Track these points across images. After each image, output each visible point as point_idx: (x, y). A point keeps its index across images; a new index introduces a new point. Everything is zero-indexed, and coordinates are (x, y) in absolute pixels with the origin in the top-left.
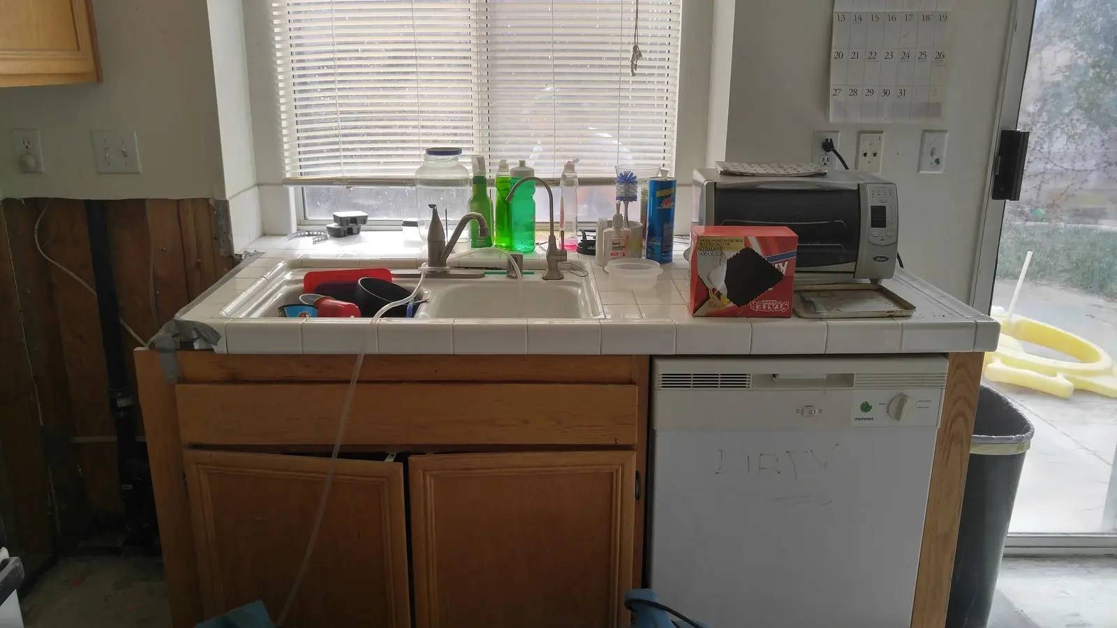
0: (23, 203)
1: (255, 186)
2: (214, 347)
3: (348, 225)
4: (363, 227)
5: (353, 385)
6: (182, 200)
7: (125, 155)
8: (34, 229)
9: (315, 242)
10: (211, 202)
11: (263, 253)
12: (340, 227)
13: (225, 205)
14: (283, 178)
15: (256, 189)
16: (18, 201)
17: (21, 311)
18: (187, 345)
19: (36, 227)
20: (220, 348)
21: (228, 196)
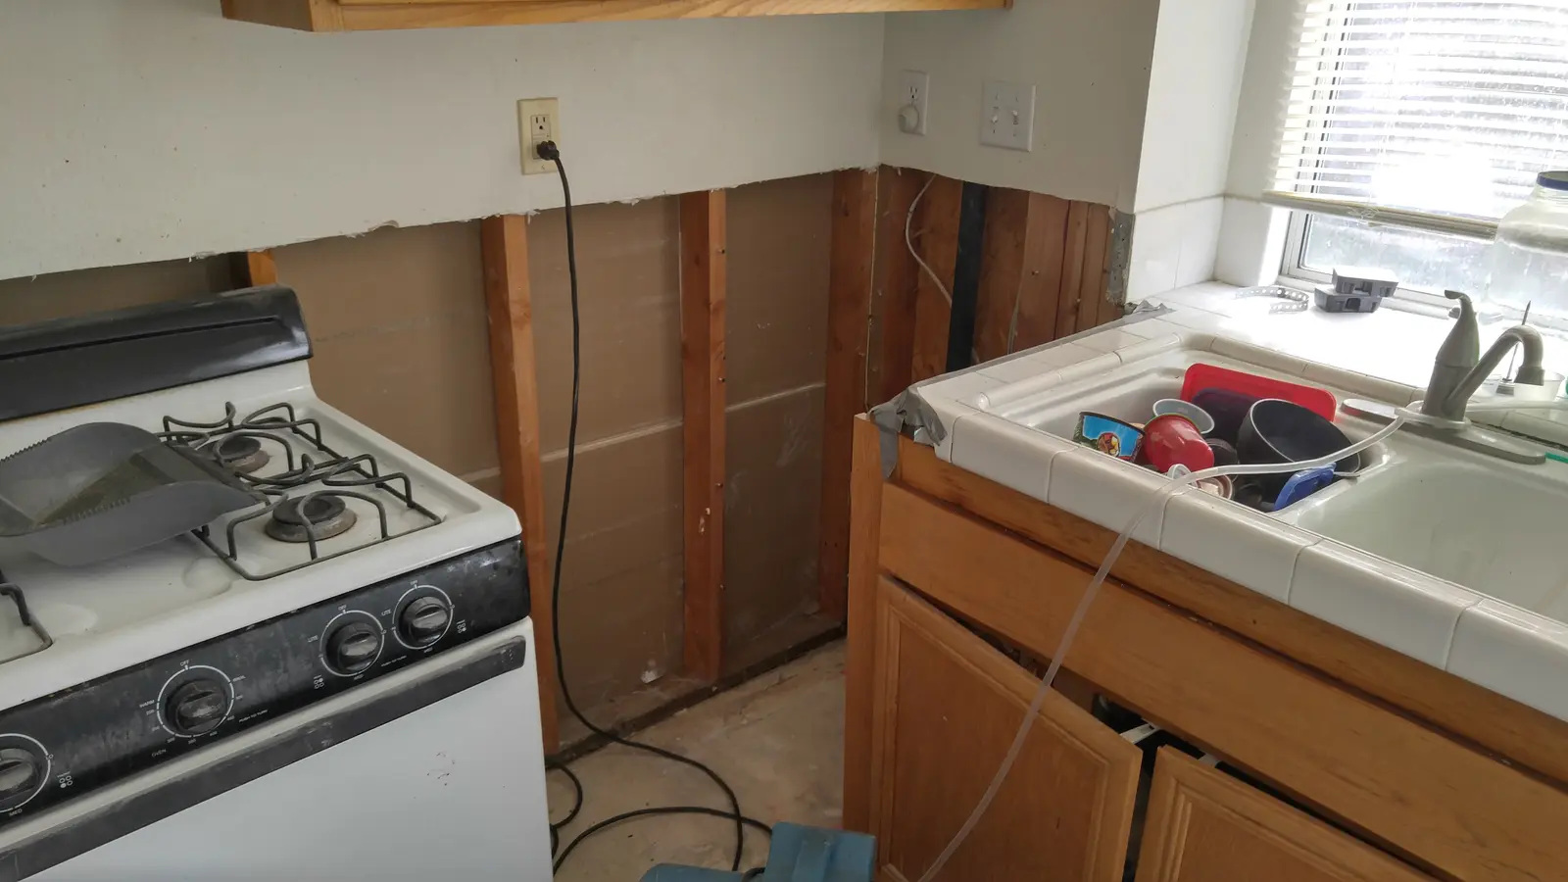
0: (900, 173)
1: (1218, 196)
2: (936, 447)
3: (1350, 292)
4: (1385, 300)
5: (1099, 579)
6: (1077, 202)
7: (1016, 120)
8: (909, 211)
9: (1274, 311)
10: (1111, 213)
11: (1171, 310)
12: (1337, 294)
13: (1127, 222)
14: (1266, 190)
15: (1220, 201)
16: (895, 170)
17: (870, 316)
18: (907, 430)
19: (912, 209)
20: (942, 451)
21: (1137, 207)
